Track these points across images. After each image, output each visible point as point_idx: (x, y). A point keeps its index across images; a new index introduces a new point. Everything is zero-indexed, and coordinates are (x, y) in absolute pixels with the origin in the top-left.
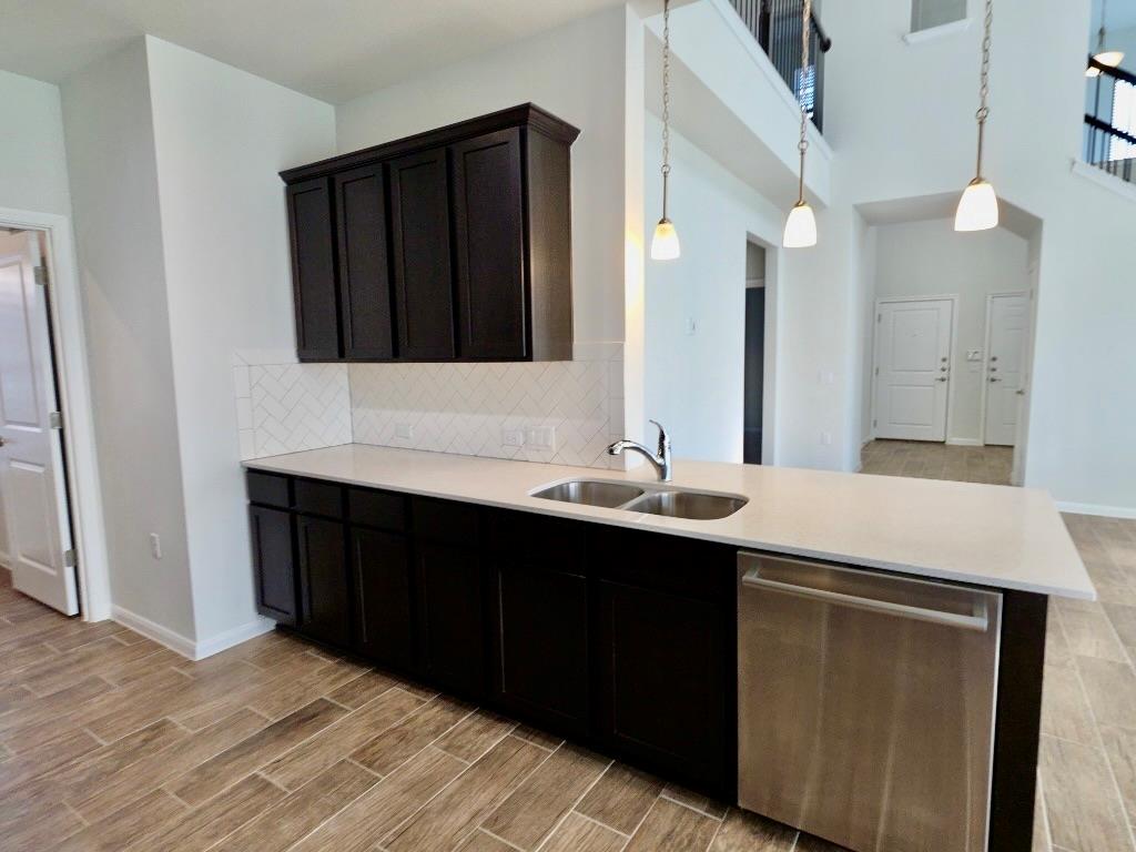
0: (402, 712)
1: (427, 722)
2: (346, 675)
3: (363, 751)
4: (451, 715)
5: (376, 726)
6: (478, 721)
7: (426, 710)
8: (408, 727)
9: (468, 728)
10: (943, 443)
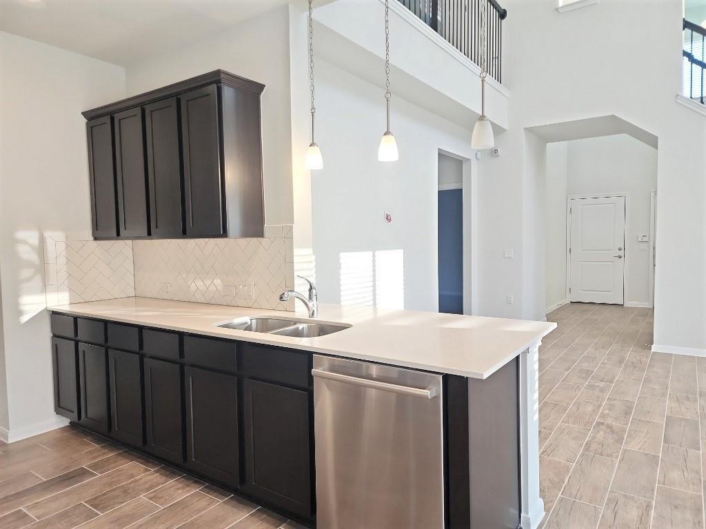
0: (132, 476)
1: (145, 483)
2: (104, 454)
3: (95, 499)
4: (164, 478)
5: (110, 484)
6: (181, 483)
7: (148, 475)
8: (132, 485)
9: (171, 487)
10: (622, 305)
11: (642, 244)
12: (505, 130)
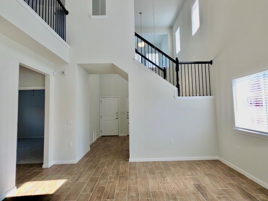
10: (118, 136)
11: (123, 114)
12: (68, 63)
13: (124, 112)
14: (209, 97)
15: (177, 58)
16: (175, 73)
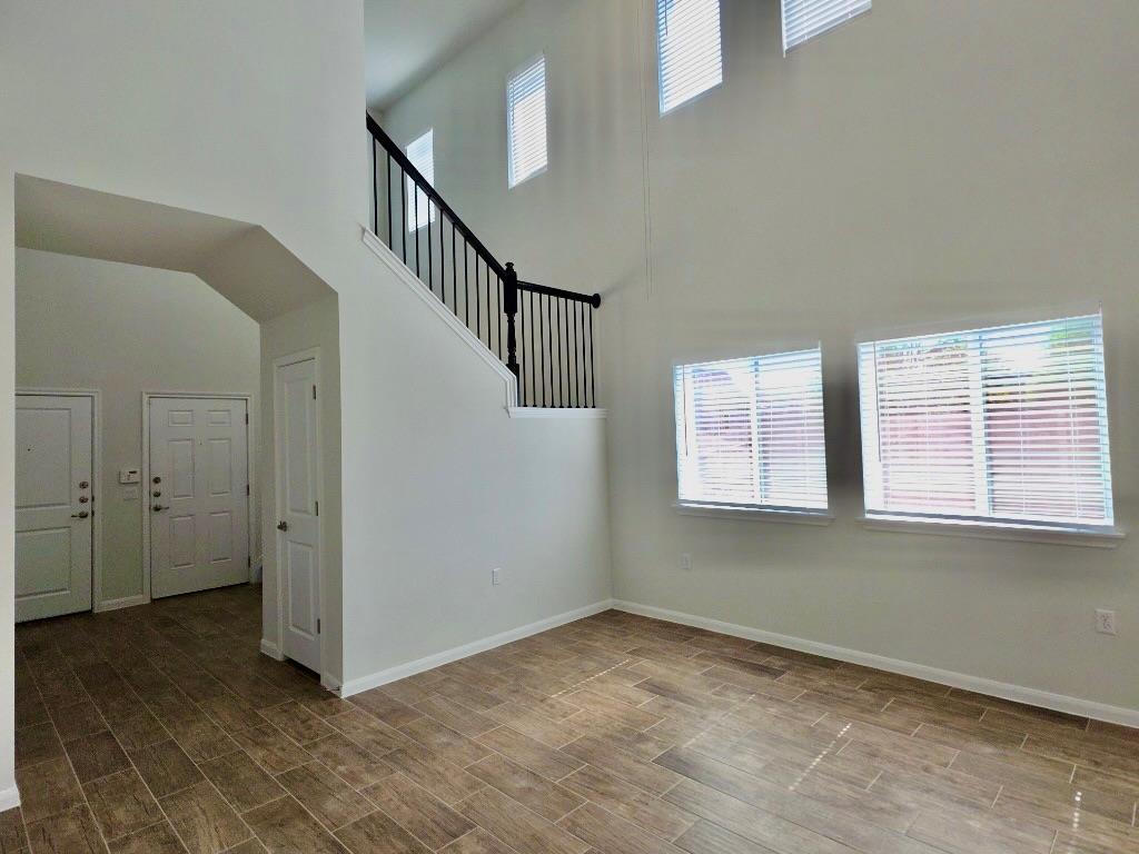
10: (91, 611)
11: (128, 488)
13: (134, 478)
14: (590, 410)
15: (510, 265)
16: (504, 317)
